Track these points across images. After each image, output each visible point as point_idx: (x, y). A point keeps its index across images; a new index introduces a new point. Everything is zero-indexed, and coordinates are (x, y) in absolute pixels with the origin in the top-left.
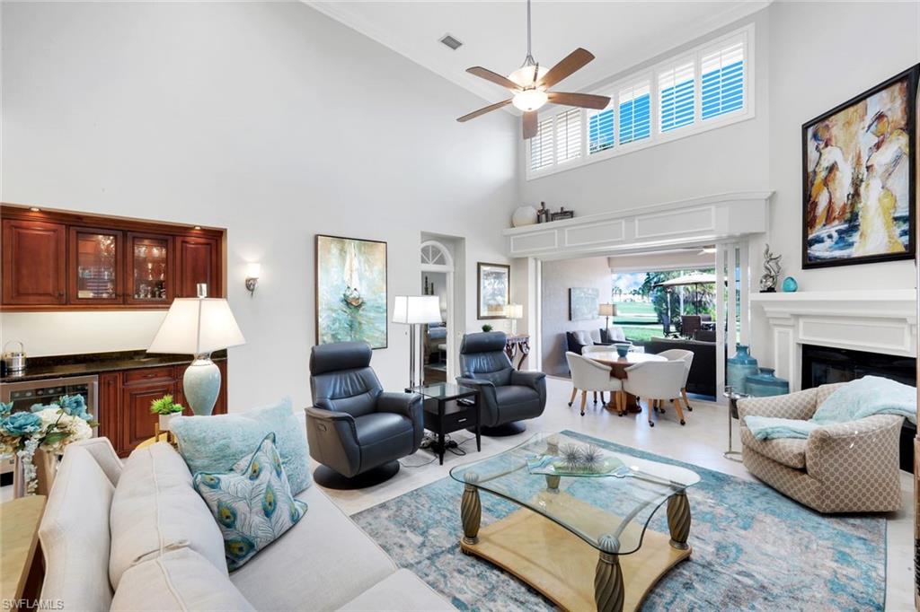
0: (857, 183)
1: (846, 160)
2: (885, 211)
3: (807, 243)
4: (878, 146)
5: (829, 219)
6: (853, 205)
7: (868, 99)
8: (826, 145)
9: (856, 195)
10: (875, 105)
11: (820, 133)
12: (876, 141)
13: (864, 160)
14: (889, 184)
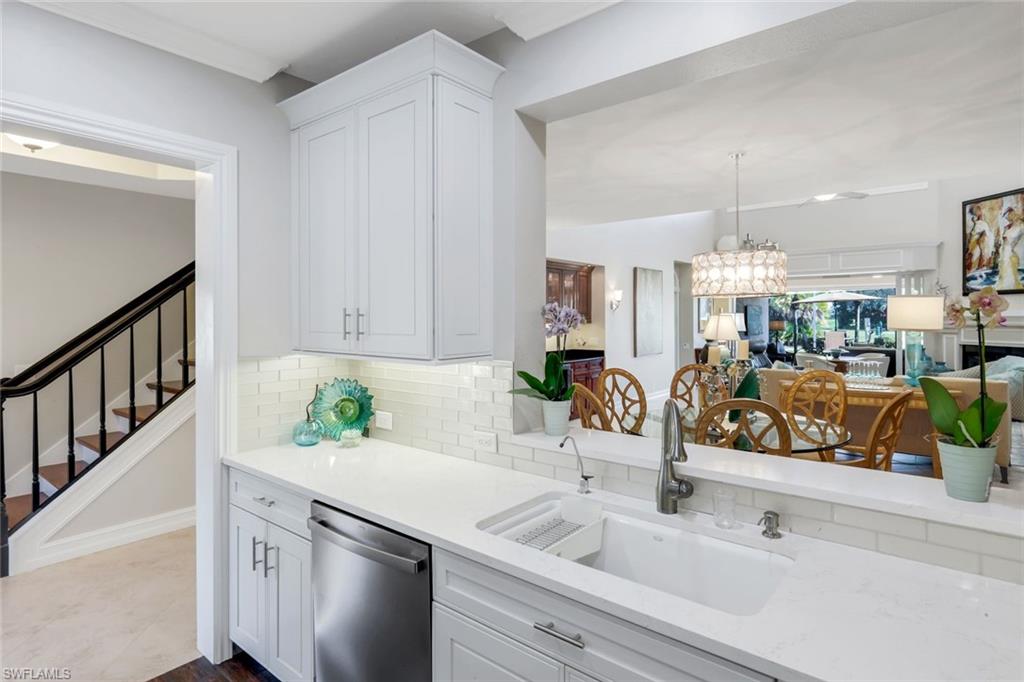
0: (997, 246)
1: (991, 230)
2: (1013, 265)
3: (966, 280)
4: (1009, 226)
5: (980, 266)
6: (995, 259)
7: (1004, 198)
8: (979, 219)
9: (996, 253)
10: (1008, 202)
11: (974, 210)
12: (1008, 223)
13: (1002, 232)
14: (1015, 250)
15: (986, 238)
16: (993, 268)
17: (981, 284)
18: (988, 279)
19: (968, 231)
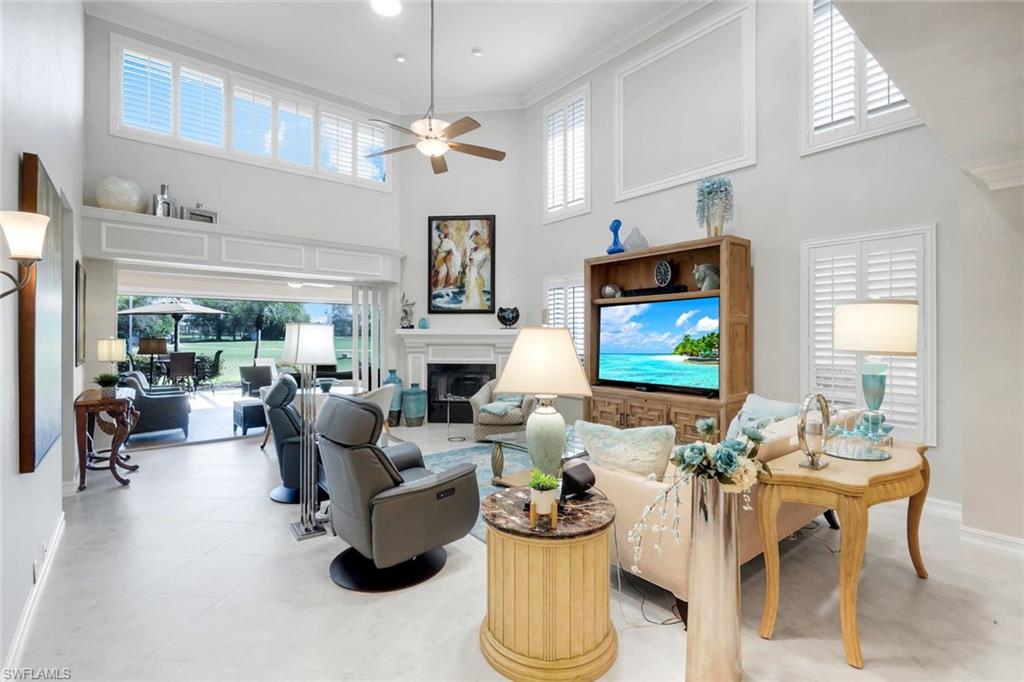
0: (464, 266)
1: (458, 250)
2: (478, 285)
4: (476, 249)
5: (447, 284)
6: (462, 280)
7: (470, 221)
8: (445, 237)
9: (463, 273)
11: (441, 227)
12: (474, 246)
13: (468, 254)
14: (481, 272)
15: (453, 258)
16: (459, 287)
17: (448, 302)
18: (454, 297)
19: (434, 247)
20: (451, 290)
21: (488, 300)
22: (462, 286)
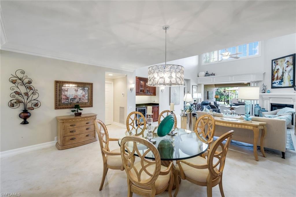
0: (283, 73)
1: (281, 68)
2: (289, 79)
3: (272, 83)
4: (287, 67)
5: (277, 79)
6: (282, 77)
7: (286, 58)
8: (277, 65)
9: (283, 75)
10: (287, 59)
11: (276, 62)
12: (287, 66)
13: (285, 69)
14: (289, 74)
15: (279, 71)
16: (281, 80)
17: (277, 85)
18: (280, 83)
19: (273, 69)
20: (278, 81)
21: (292, 83)
22: (282, 79)
